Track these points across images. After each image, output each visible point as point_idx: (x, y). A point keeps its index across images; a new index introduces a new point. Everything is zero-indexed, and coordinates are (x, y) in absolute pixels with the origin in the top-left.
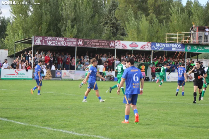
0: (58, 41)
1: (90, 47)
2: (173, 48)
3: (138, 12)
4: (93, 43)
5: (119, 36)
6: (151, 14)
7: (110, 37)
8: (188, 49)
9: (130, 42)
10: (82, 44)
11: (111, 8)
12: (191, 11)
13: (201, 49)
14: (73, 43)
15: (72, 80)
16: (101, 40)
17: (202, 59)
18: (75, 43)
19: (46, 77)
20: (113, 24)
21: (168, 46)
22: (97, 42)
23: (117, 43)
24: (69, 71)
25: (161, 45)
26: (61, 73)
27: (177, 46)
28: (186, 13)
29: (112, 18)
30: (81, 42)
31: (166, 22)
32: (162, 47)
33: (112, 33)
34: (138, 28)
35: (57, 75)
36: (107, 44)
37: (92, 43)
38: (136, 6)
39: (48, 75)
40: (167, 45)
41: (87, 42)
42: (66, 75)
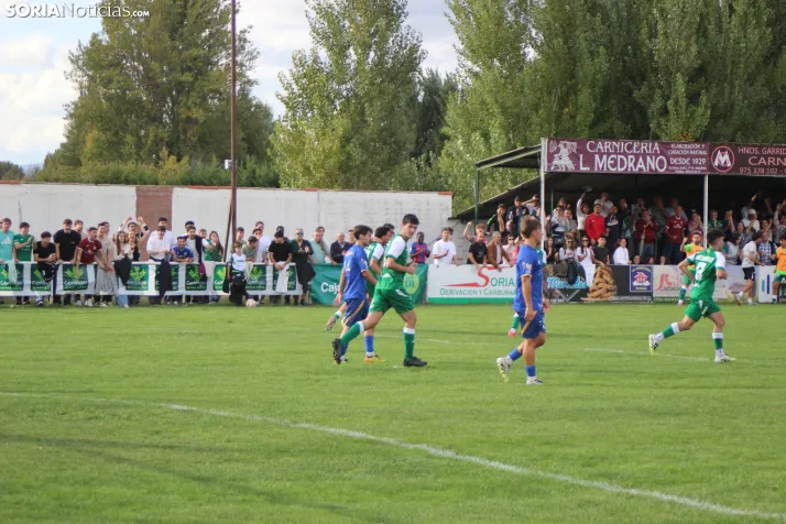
0: (637, 156)
1: (760, 173)
4: (771, 161)
10: (729, 164)
14: (696, 161)
18: (704, 161)
19: (594, 291)
26: (650, 278)
30: (726, 157)
35: (635, 283)
37: (767, 161)
39: (600, 285)
41: (750, 156)
42: (670, 284)
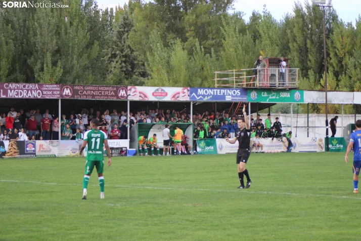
0: (28, 90)
1: (84, 98)
2: (227, 97)
3: (168, 35)
4: (89, 92)
5: (136, 77)
6: (191, 39)
7: (120, 80)
8: (253, 97)
9: (153, 89)
10: (70, 94)
11: (121, 30)
12: (258, 32)
13: (274, 97)
14: (55, 92)
15: (55, 157)
16: (102, 86)
17: (278, 114)
18: (58, 92)
19: (8, 153)
20: (126, 56)
21: (218, 94)
22: (96, 90)
23: (130, 90)
24: (48, 141)
25: (206, 92)
26: (34, 146)
27: (234, 92)
28: (248, 36)
29: (123, 46)
30: (69, 91)
31: (216, 52)
32: (208, 96)
33: (124, 73)
34: (168, 62)
35: (28, 149)
36: (113, 93)
37: (87, 92)
38: (164, 25)
39: (11, 150)
40: (217, 92)
41: (79, 90)
42: (44, 149)
